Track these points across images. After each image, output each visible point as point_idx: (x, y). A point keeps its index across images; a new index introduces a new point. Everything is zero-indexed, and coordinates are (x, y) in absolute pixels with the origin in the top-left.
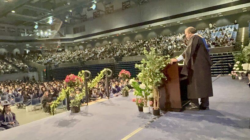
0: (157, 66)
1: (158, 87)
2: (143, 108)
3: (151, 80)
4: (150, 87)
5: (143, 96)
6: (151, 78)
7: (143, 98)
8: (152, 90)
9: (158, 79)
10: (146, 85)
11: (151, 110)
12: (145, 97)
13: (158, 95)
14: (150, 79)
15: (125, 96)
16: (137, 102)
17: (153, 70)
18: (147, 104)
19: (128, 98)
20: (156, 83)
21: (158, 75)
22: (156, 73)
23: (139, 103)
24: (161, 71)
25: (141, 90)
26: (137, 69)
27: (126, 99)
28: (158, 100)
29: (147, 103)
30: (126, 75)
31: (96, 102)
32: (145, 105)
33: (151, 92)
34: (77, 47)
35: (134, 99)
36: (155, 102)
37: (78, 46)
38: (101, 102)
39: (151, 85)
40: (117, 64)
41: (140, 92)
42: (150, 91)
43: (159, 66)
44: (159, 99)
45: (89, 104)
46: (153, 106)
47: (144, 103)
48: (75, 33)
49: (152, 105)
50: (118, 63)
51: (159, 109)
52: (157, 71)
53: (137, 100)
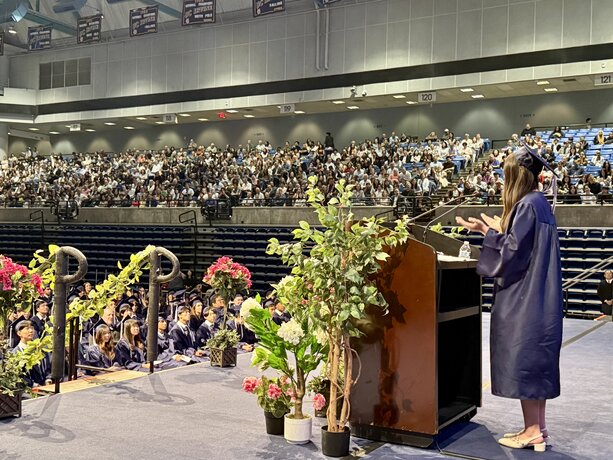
0: (354, 256)
1: (353, 340)
2: (286, 420)
3: (324, 310)
4: (320, 336)
5: (291, 372)
6: (328, 303)
7: (289, 381)
8: (326, 351)
9: (354, 306)
10: (305, 327)
11: (317, 431)
12: (295, 376)
13: (350, 372)
14: (322, 303)
15: (220, 364)
16: (261, 394)
17: (337, 271)
18: (300, 404)
19: (232, 374)
20: (345, 322)
21: (354, 289)
22: (349, 284)
23: (272, 401)
24: (368, 276)
25: (283, 348)
26: (277, 259)
27: (225, 378)
28: (346, 394)
29: (301, 399)
30: (234, 280)
31: (97, 382)
32: (293, 410)
33: (322, 358)
34: (48, 143)
35: (252, 379)
36: (333, 398)
37: (54, 140)
38: (117, 386)
39: (324, 328)
40: (209, 231)
41: (279, 356)
42: (320, 355)
43: (362, 257)
44: (352, 387)
45: (67, 387)
46: (325, 417)
47: (293, 400)
48: (44, 85)
49: (322, 412)
50: (211, 226)
51: (346, 428)
52: (353, 274)
53: (265, 384)
